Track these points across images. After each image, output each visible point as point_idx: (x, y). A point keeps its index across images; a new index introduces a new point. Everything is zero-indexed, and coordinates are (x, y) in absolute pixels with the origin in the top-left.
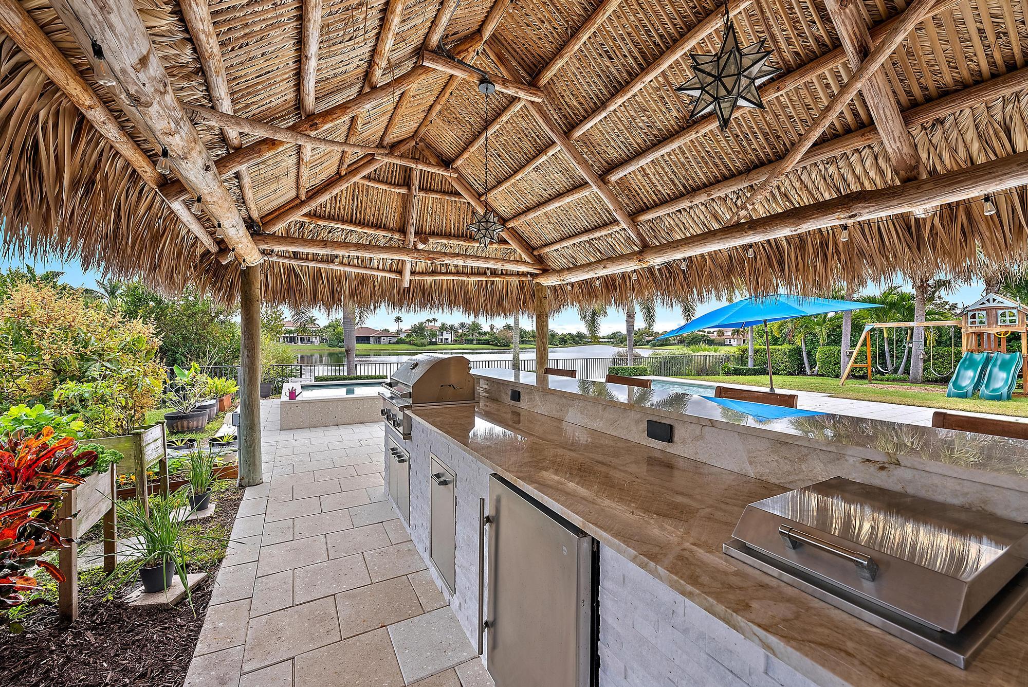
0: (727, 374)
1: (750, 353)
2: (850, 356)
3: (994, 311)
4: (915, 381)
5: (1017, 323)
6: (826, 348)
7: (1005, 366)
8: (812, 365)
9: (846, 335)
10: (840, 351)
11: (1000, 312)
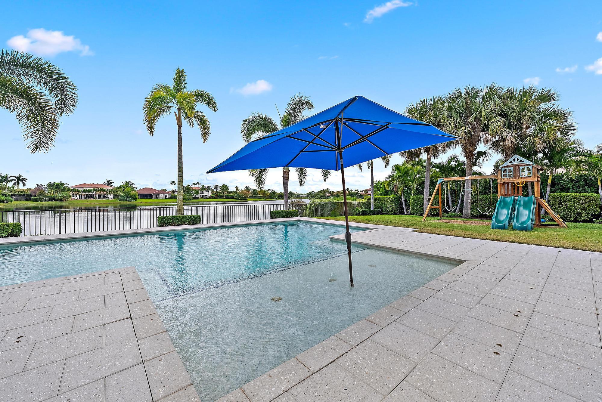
0: (358, 214)
1: (372, 200)
2: (429, 201)
3: (518, 167)
4: (466, 217)
5: (532, 175)
6: (415, 197)
7: (526, 205)
8: (408, 208)
9: (427, 188)
10: (423, 198)
11: (521, 168)
